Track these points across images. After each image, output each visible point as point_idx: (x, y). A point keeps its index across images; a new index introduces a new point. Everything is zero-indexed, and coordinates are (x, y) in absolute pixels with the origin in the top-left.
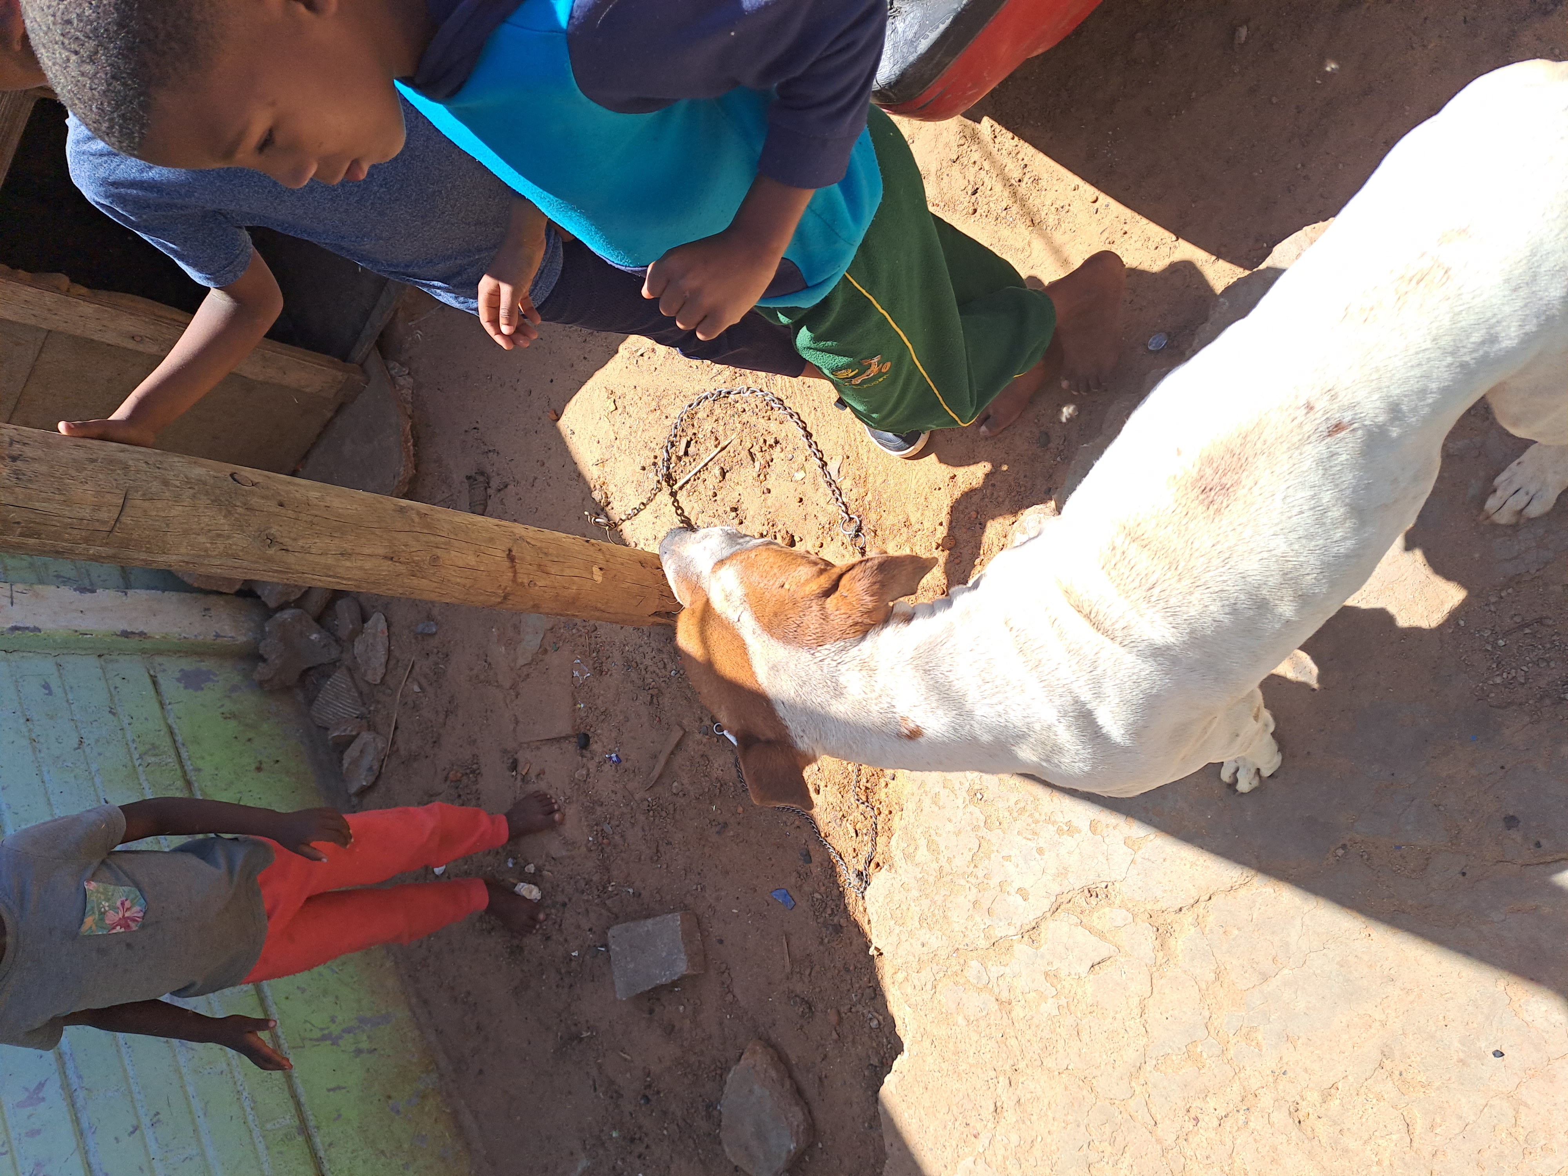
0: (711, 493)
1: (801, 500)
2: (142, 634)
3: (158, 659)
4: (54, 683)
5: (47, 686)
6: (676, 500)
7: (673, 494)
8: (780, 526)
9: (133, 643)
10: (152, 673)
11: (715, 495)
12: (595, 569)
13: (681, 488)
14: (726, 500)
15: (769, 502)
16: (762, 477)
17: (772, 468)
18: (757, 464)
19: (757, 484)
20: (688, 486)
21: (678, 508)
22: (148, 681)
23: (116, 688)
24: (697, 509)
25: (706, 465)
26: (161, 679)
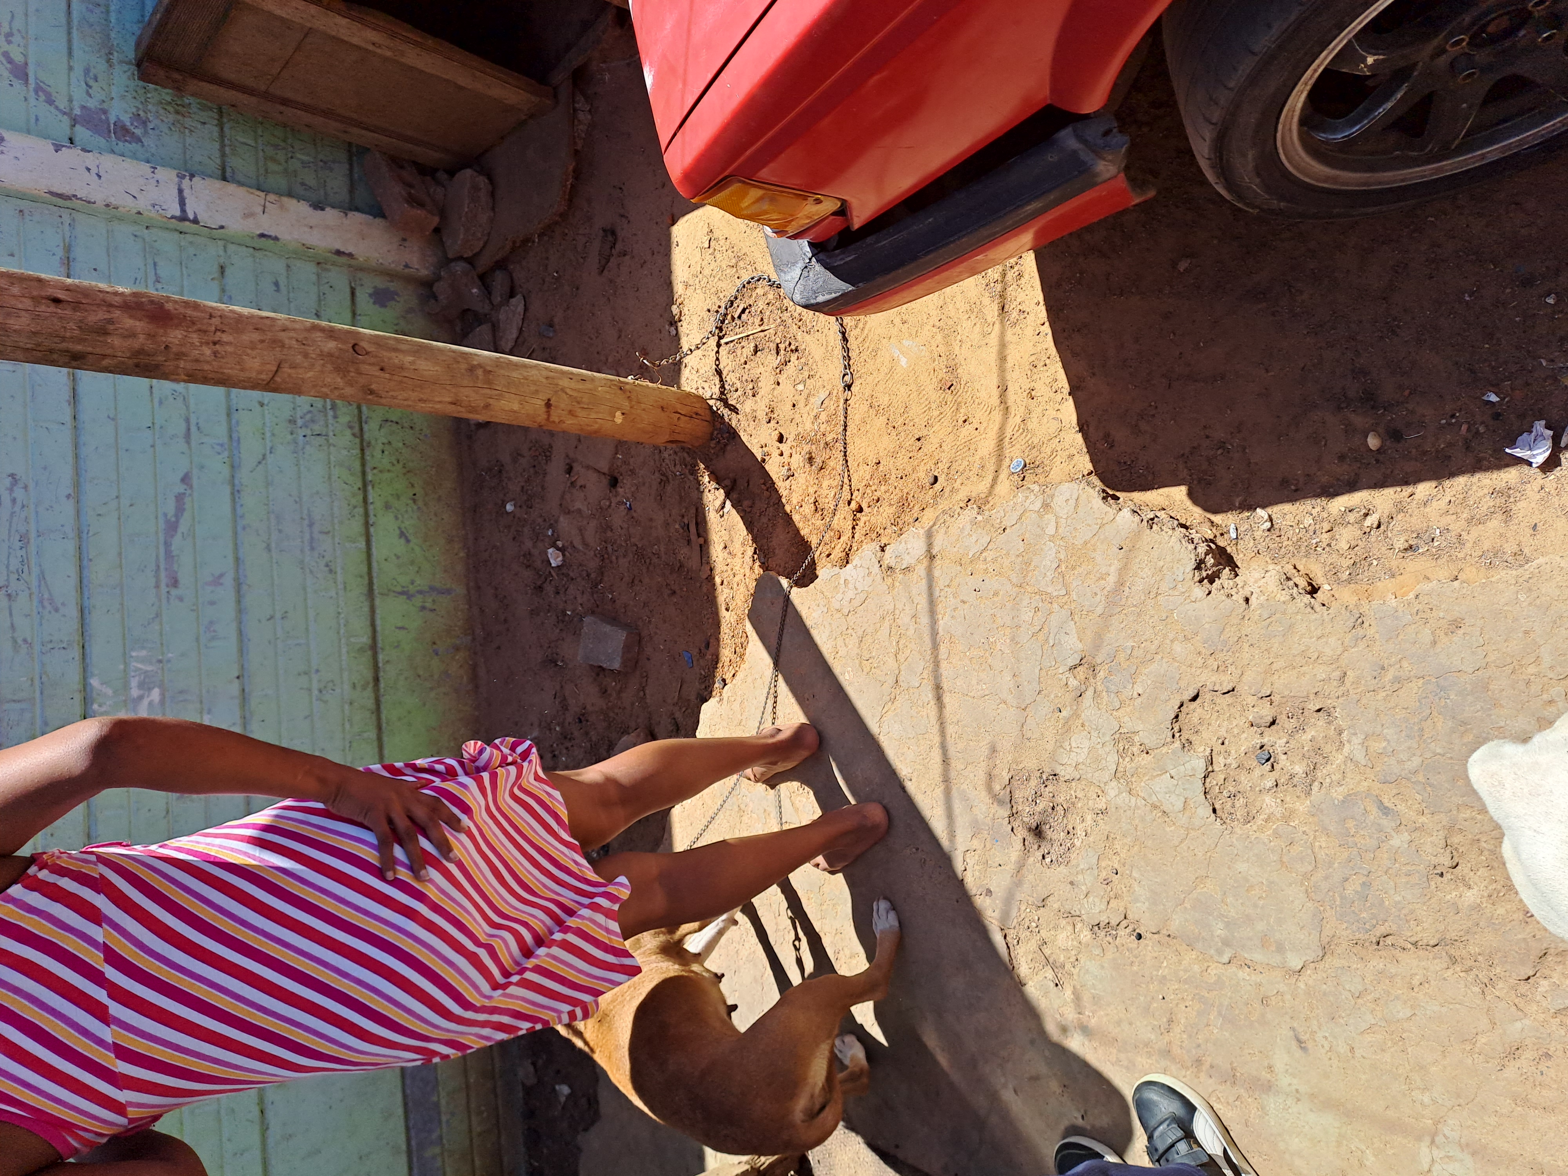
0: (743, 361)
1: (794, 405)
2: (350, 255)
3: (360, 275)
4: (282, 282)
5: (276, 284)
6: (718, 352)
7: (719, 345)
8: (775, 416)
9: (343, 260)
10: (353, 285)
11: (746, 363)
12: (618, 414)
13: (727, 343)
14: (751, 371)
15: (776, 393)
16: (778, 370)
17: (788, 367)
18: (779, 358)
19: (774, 373)
20: (732, 344)
21: (717, 359)
22: (348, 290)
23: (324, 294)
24: (729, 368)
25: (748, 336)
26: (358, 293)
